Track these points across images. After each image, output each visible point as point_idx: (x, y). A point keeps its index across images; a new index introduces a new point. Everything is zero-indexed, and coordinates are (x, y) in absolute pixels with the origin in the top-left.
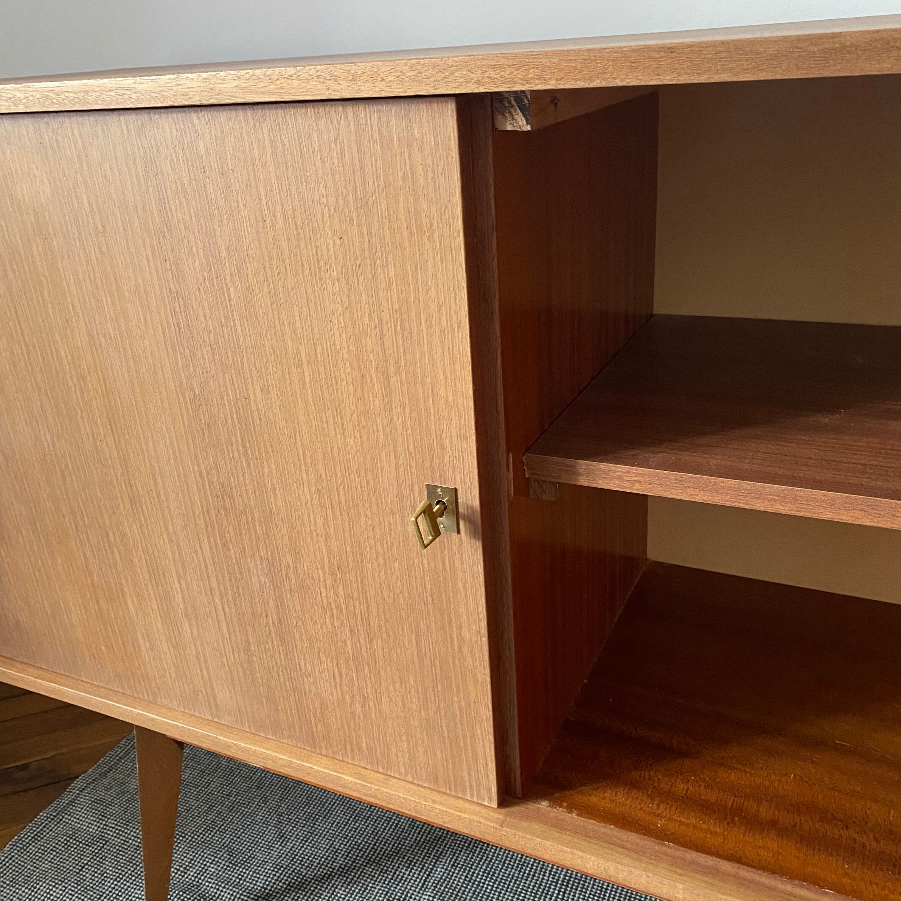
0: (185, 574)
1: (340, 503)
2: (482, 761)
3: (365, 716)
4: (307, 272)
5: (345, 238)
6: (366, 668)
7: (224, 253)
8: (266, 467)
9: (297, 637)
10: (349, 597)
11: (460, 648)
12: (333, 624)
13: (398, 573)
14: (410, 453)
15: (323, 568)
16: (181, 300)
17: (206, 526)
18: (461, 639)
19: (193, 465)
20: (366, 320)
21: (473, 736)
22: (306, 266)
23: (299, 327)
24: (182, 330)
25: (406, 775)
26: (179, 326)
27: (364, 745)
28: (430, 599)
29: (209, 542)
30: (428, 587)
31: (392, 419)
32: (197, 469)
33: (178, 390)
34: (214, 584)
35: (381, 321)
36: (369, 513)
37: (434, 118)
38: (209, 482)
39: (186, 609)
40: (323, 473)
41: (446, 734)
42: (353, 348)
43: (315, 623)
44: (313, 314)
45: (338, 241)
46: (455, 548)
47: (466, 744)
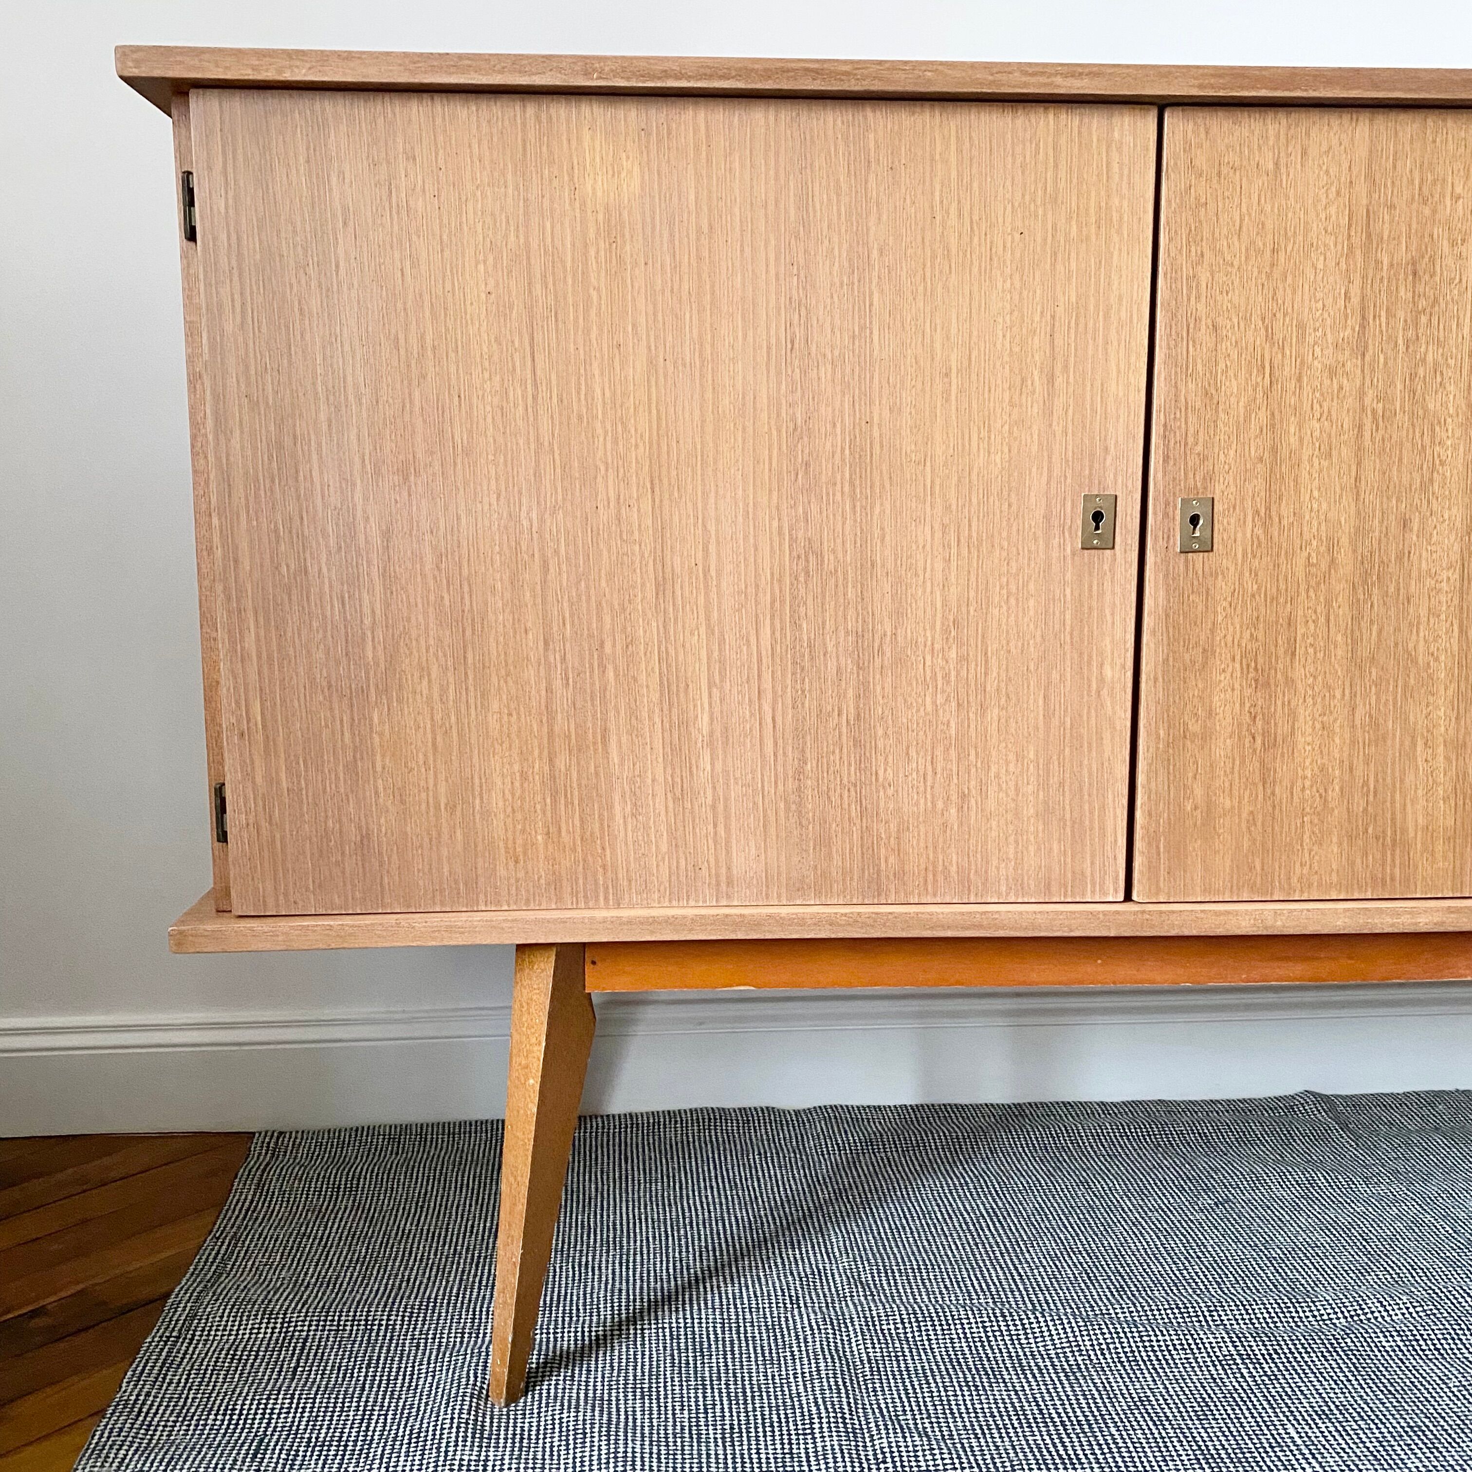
0: (722, 679)
1: (970, 536)
2: (1110, 839)
3: (961, 824)
4: (975, 270)
5: (1026, 232)
6: (973, 752)
7: (875, 254)
8: (878, 506)
9: (880, 732)
10: (963, 659)
11: (1098, 693)
12: (934, 703)
13: (1032, 613)
14: (1067, 461)
15: (933, 627)
16: (803, 309)
17: (773, 602)
18: (1101, 680)
19: (771, 518)
20: (1037, 318)
21: (1103, 808)
22: (976, 264)
23: (954, 331)
24: (796, 346)
25: (1007, 894)
26: (792, 342)
27: (954, 869)
28: (1068, 639)
29: (772, 624)
30: (1068, 622)
31: (1050, 425)
32: (775, 524)
33: (773, 423)
34: (767, 685)
35: (1053, 317)
36: (1005, 544)
38: (791, 538)
39: (711, 734)
40: (954, 502)
41: (1068, 816)
42: (1017, 349)
43: (909, 707)
44: (974, 315)
45: (1017, 236)
46: (1106, 567)
47: (1091, 821)
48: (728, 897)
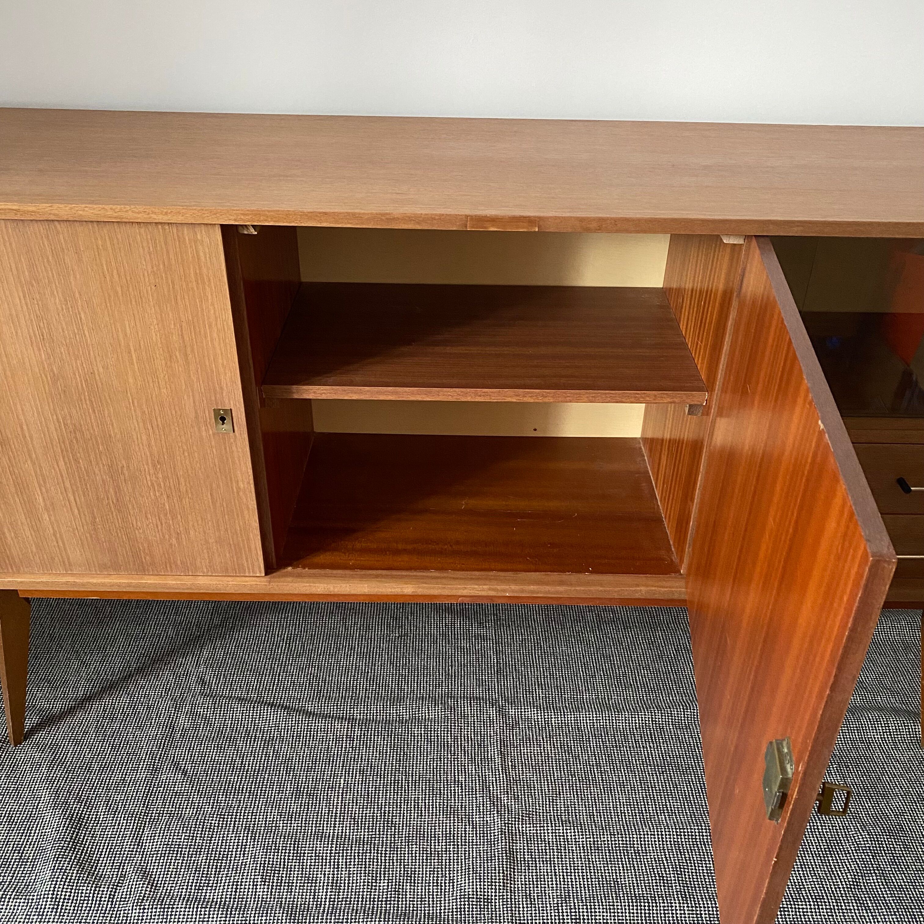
0: (45, 482)
1: (158, 425)
2: (254, 552)
3: (179, 544)
4: (134, 303)
5: (158, 285)
6: (179, 516)
7: (77, 295)
8: (106, 411)
9: (130, 507)
10: (165, 478)
11: (238, 493)
12: (155, 495)
13: (197, 459)
14: (202, 393)
15: (147, 464)
16: (45, 321)
17: (62, 451)
18: (238, 488)
19: (52, 415)
20: (172, 326)
21: (248, 539)
22: (133, 300)
23: (128, 332)
24: (45, 337)
25: (208, 572)
26: (43, 336)
27: (179, 562)
28: (218, 470)
29: (64, 461)
30: (217, 464)
31: (190, 376)
32: (55, 417)
33: (42, 372)
34: (68, 485)
35: (181, 326)
36: (177, 429)
37: (209, 231)
38: (64, 424)
39: (46, 505)
40: (146, 410)
41: (232, 543)
42: (164, 341)
43: (143, 497)
44: (137, 324)
45: (153, 287)
46: (232, 440)
47: (244, 545)
48: (71, 570)
